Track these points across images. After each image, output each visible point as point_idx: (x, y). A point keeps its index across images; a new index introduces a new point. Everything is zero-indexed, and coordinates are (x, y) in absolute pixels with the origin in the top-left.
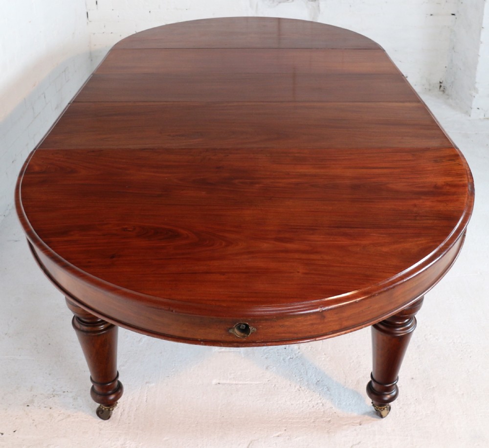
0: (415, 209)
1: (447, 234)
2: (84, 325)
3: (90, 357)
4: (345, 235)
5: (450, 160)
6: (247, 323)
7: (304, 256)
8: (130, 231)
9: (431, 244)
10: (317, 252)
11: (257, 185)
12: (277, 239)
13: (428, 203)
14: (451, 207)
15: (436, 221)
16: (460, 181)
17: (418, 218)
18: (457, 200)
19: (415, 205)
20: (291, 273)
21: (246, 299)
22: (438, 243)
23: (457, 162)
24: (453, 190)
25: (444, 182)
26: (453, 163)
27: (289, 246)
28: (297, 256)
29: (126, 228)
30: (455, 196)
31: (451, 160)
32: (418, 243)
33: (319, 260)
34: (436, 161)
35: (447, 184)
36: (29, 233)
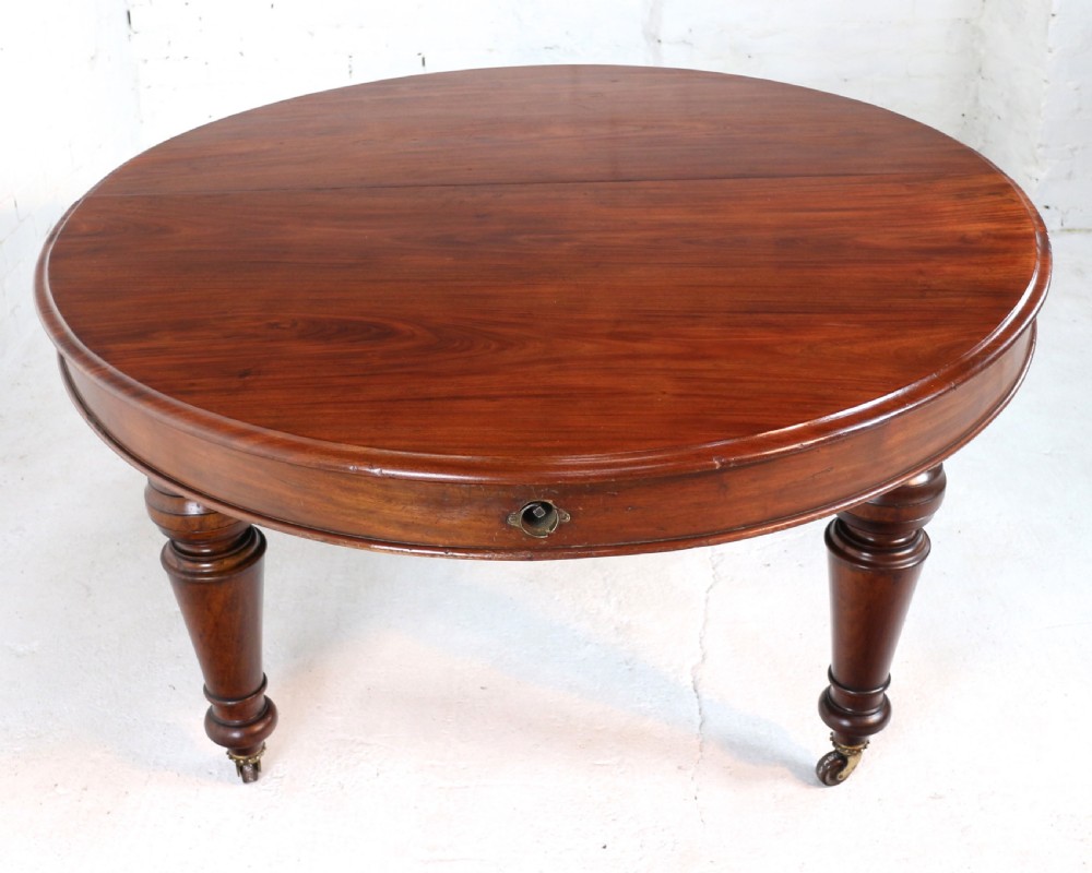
0: (921, 279)
1: (998, 321)
2: (187, 559)
3: (201, 636)
4: (766, 325)
5: (990, 194)
6: (550, 502)
7: (674, 365)
8: (284, 328)
9: (965, 339)
10: (704, 357)
11: (566, 244)
12: (612, 336)
13: (949, 269)
14: (999, 274)
15: (970, 300)
16: (1019, 229)
17: (928, 294)
18: (1014, 263)
19: (921, 272)
20: (646, 394)
21: (545, 444)
22: (978, 338)
23: (1008, 196)
24: (1003, 244)
25: (983, 232)
26: (999, 198)
27: (642, 347)
28: (658, 364)
29: (276, 324)
30: (1009, 255)
31: (994, 194)
32: (932, 337)
33: (709, 371)
34: (961, 197)
35: (988, 235)
36: (62, 339)
